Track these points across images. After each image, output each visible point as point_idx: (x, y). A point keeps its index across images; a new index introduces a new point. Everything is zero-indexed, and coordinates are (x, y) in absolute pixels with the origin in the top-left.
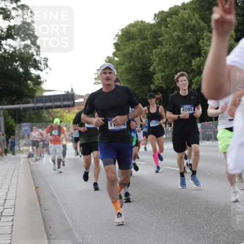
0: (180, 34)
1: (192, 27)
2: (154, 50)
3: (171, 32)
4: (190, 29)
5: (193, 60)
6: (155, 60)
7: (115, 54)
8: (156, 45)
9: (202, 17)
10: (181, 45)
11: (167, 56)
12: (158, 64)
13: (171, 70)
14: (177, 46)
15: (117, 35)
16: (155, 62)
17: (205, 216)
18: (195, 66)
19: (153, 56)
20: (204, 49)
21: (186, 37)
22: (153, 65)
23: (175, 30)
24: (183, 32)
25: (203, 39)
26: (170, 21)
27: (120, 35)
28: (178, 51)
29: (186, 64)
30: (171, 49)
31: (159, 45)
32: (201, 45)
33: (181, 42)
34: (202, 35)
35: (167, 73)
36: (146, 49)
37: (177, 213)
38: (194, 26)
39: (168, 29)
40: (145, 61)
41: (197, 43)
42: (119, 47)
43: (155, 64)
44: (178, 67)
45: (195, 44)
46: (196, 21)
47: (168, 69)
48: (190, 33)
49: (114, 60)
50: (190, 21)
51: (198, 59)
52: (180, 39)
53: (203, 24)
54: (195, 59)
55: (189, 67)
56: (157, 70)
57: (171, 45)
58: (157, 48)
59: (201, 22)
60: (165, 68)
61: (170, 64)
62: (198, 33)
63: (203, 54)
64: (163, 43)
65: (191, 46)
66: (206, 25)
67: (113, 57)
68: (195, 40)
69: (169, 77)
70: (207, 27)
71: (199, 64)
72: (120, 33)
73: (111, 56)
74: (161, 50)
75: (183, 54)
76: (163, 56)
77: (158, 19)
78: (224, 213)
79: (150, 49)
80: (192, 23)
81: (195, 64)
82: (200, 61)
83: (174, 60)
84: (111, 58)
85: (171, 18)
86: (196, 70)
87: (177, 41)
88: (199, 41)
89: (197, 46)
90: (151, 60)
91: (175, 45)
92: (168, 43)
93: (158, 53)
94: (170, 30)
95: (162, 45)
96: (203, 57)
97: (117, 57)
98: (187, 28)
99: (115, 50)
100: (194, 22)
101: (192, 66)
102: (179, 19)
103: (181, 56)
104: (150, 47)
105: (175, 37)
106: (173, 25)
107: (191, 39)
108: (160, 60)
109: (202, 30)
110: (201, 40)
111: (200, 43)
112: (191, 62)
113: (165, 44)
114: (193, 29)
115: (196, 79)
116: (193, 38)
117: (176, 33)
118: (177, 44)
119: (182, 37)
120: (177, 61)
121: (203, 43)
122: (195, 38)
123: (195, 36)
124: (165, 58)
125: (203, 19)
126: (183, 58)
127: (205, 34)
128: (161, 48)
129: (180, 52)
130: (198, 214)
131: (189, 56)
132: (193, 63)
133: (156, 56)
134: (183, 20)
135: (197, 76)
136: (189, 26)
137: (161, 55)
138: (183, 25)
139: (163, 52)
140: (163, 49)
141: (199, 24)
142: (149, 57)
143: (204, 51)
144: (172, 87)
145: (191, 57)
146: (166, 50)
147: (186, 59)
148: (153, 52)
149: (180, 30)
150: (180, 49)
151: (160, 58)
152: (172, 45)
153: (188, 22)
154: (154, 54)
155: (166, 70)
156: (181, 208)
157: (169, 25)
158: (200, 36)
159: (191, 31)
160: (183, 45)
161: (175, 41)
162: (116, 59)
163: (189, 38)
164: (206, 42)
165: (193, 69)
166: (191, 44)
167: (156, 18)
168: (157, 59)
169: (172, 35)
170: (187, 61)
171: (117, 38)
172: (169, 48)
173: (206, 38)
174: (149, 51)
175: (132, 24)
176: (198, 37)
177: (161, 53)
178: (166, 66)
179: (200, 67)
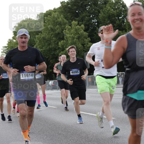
0: (52, 26)
1: (59, 22)
2: (36, 36)
3: (47, 25)
4: (58, 23)
5: (59, 42)
6: (37, 42)
7: (14, 38)
8: (38, 33)
9: (65, 17)
10: (53, 33)
11: (44, 39)
12: (39, 44)
13: (46, 48)
14: (50, 34)
15: (15, 27)
16: (37, 43)
17: (64, 134)
18: (60, 46)
19: (36, 39)
20: (66, 36)
21: (56, 28)
22: (36, 44)
23: (49, 24)
24: (54, 25)
25: (66, 30)
26: (47, 19)
27: (17, 27)
28: (51, 37)
29: (55, 44)
30: (46, 35)
31: (39, 33)
32: (64, 33)
33: (52, 31)
34: (65, 27)
35: (44, 49)
36: (32, 35)
37: (48, 132)
38: (61, 22)
39: (45, 24)
40: (31, 42)
41: (62, 32)
42: (16, 34)
43: (37, 44)
44: (51, 46)
45: (61, 32)
46: (62, 19)
47: (45, 47)
48: (58, 26)
49: (13, 41)
50: (58, 19)
51: (62, 41)
52: (52, 30)
53: (65, 21)
54: (60, 42)
55: (57, 46)
56: (38, 47)
57: (46, 33)
58: (38, 35)
59: (65, 19)
60: (43, 47)
61: (46, 44)
62: (63, 26)
63: (65, 39)
64: (42, 31)
65: (59, 33)
66: (67, 21)
67: (13, 40)
68: (61, 30)
69: (45, 51)
70: (68, 23)
71: (63, 44)
72: (17, 25)
73: (11, 39)
74: (41, 36)
75: (53, 38)
76: (42, 39)
77: (39, 17)
78: (75, 132)
79: (34, 35)
80: (59, 20)
81: (60, 44)
82: (63, 43)
83: (48, 42)
84: (11, 40)
85: (47, 17)
86: (61, 48)
87: (50, 31)
88: (63, 31)
89: (62, 34)
90: (35, 41)
91: (49, 33)
92: (45, 31)
93: (39, 37)
94: (47, 24)
95: (41, 33)
96: (66, 40)
97: (15, 39)
98: (56, 23)
99: (14, 36)
100: (60, 19)
101: (59, 46)
102: (52, 18)
103: (52, 39)
104: (35, 34)
105: (49, 28)
106: (48, 21)
107: (59, 30)
108: (40, 42)
109: (65, 24)
110: (64, 30)
111: (64, 32)
112: (58, 43)
113: (43, 32)
114: (60, 24)
115: (61, 53)
116: (59, 29)
117: (50, 26)
118: (50, 33)
119: (53, 28)
120: (50, 42)
121: (65, 32)
122: (61, 29)
123: (61, 28)
124: (43, 40)
125: (66, 18)
126: (54, 41)
127: (67, 27)
128: (40, 35)
129: (52, 37)
130: (60, 132)
131: (57, 40)
132: (59, 44)
133: (38, 39)
134: (54, 18)
135: (62, 52)
136: (57, 22)
137: (41, 39)
138: (54, 21)
139: (41, 37)
140: (42, 35)
141: (63, 21)
142: (34, 40)
143: (66, 37)
144: (47, 58)
145: (58, 40)
146: (43, 36)
147: (55, 42)
148: (36, 37)
149: (52, 24)
150: (52, 35)
151: (40, 41)
152: (48, 33)
153: (57, 19)
154: (36, 38)
155: (43, 48)
156: (50, 129)
157: (45, 21)
158: (64, 28)
159: (58, 25)
160: (54, 33)
161: (49, 30)
162: (14, 41)
163: (58, 29)
164: (67, 31)
165: (59, 47)
166: (58, 32)
167: (38, 17)
168: (38, 41)
169: (47, 27)
170: (56, 43)
171: (15, 28)
172: (45, 34)
173: (67, 29)
174: (33, 36)
175: (24, 20)
176: (62, 28)
177: (41, 38)
178: (43, 45)
179: (63, 46)
